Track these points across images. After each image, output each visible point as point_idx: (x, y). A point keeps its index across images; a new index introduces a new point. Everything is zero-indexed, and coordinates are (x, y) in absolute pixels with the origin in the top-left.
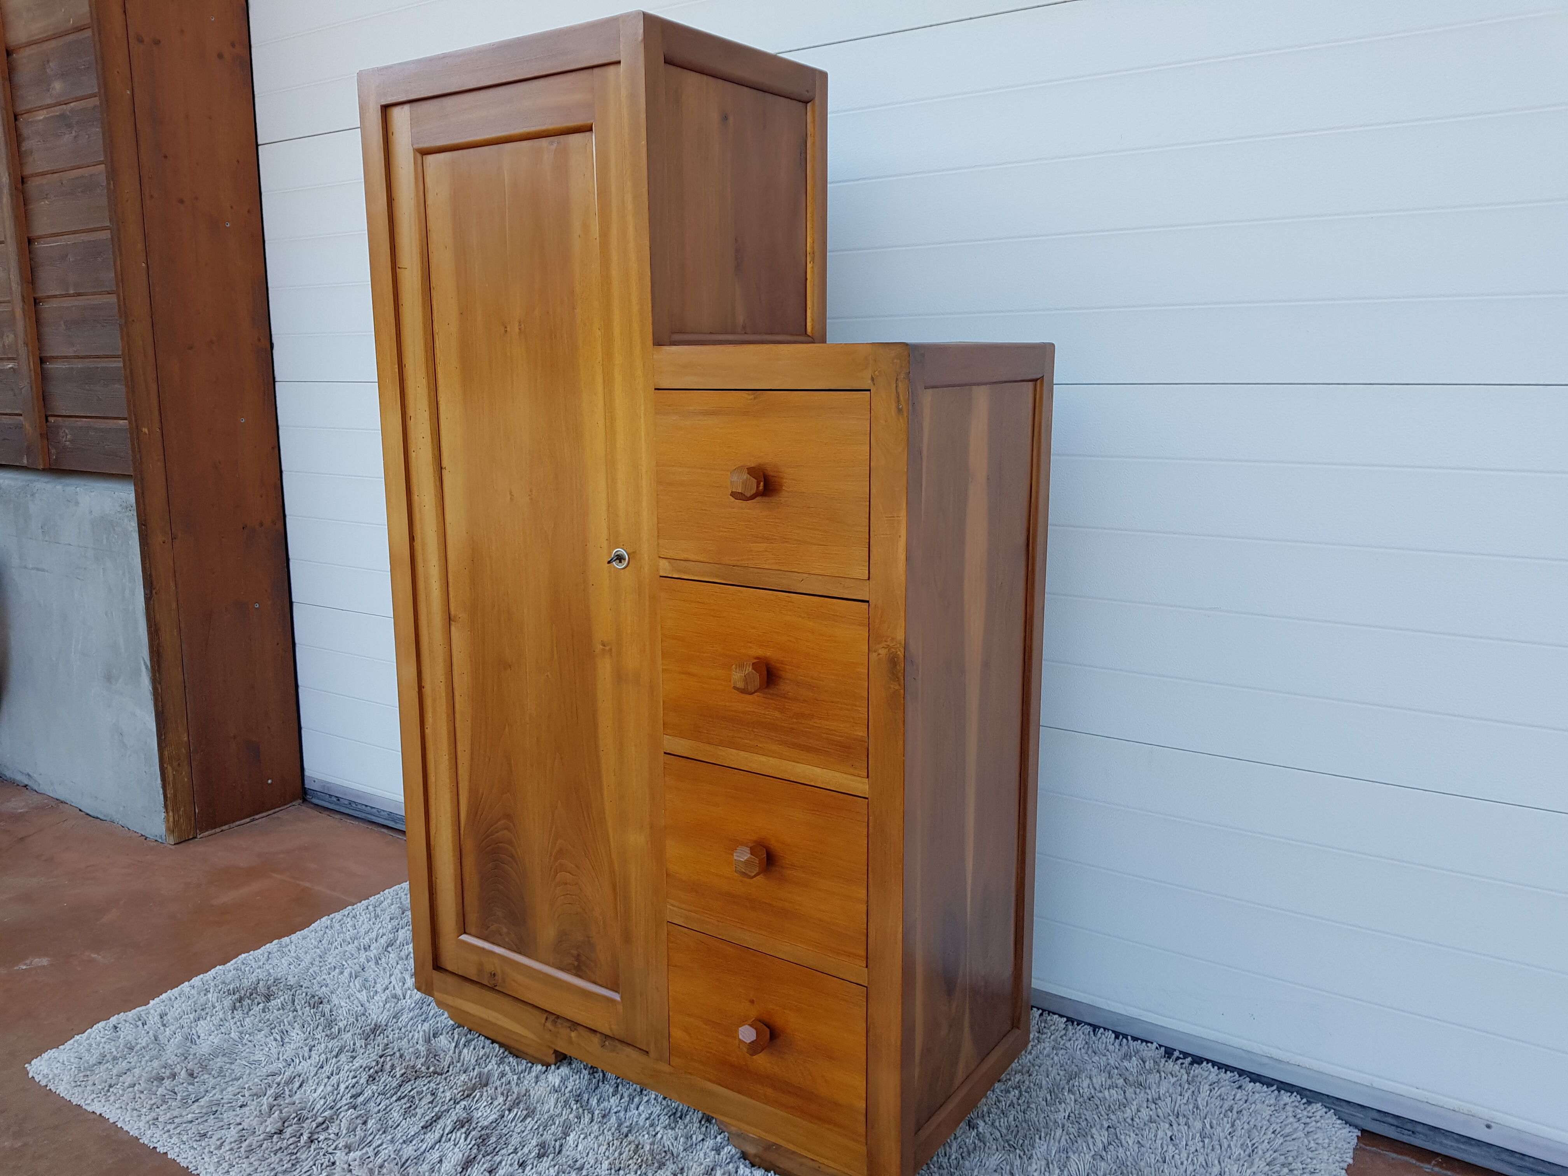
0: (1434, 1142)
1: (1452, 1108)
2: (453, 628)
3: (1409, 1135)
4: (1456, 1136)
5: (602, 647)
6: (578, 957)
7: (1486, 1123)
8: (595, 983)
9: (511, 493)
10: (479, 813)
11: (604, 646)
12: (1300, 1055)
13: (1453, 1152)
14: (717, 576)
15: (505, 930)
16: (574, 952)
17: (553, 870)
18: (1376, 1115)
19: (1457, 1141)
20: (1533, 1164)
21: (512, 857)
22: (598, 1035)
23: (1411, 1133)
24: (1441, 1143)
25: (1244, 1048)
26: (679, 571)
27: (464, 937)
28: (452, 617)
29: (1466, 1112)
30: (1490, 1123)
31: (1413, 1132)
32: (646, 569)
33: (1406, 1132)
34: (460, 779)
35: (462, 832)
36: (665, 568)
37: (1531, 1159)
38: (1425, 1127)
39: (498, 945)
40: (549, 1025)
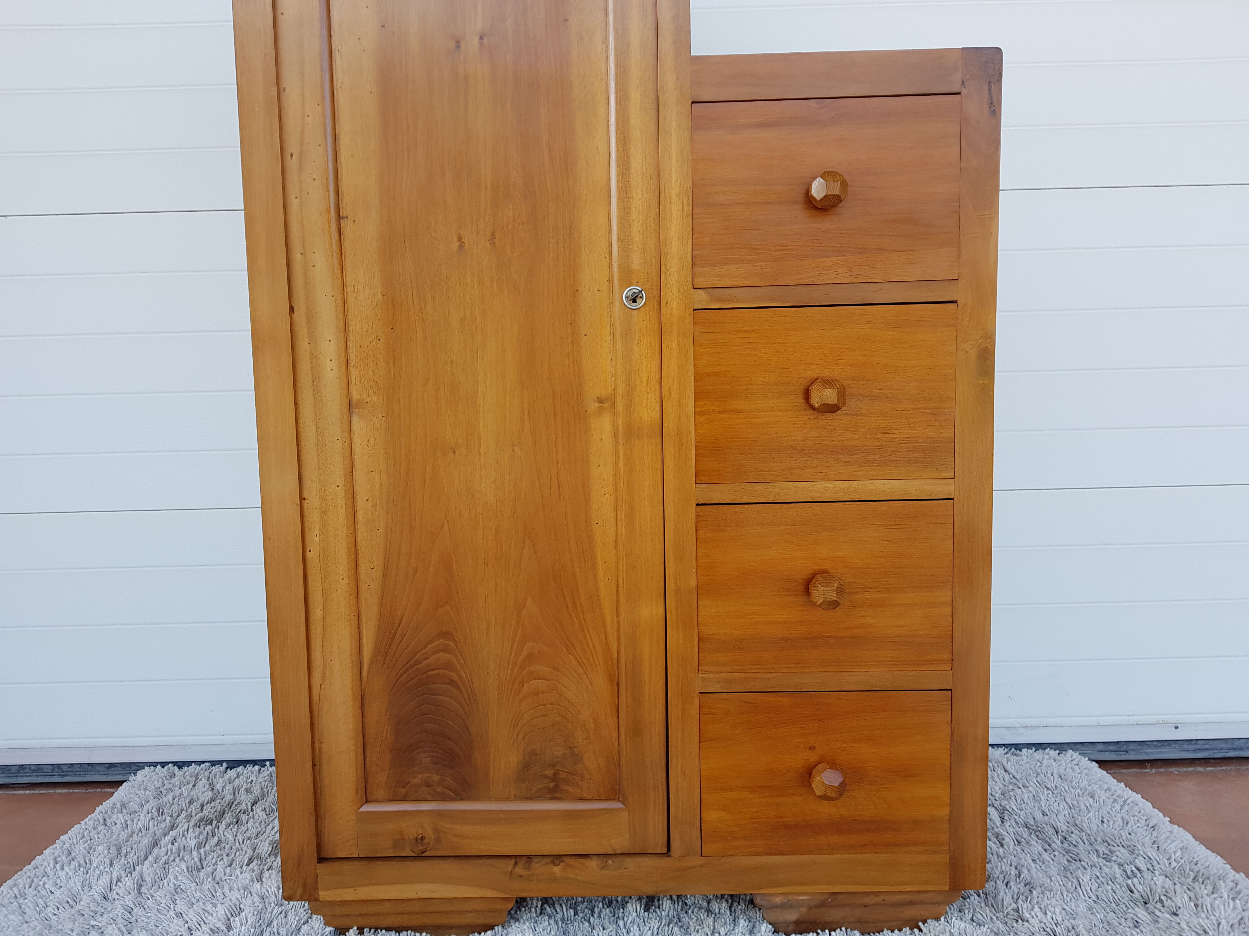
0: (1141, 754)
1: (1152, 723)
2: (355, 418)
3: (1124, 755)
4: (1155, 743)
5: (597, 405)
6: (555, 777)
7: (1175, 725)
8: (582, 799)
9: (460, 238)
10: (397, 640)
11: (601, 403)
12: (1046, 717)
13: (1153, 756)
14: (771, 300)
15: (436, 778)
16: (549, 772)
17: (517, 683)
18: (1101, 747)
19: (1156, 747)
20: (1202, 744)
21: (452, 682)
22: (595, 857)
23: (1125, 753)
24: (1145, 753)
25: (1005, 726)
26: (720, 300)
27: (366, 808)
28: (354, 402)
29: (1162, 722)
30: (1177, 725)
31: (1127, 752)
32: (674, 305)
33: (1122, 753)
34: (363, 607)
35: (365, 673)
36: (701, 299)
37: (1202, 742)
38: (1136, 743)
39: (425, 800)
40: (519, 870)
